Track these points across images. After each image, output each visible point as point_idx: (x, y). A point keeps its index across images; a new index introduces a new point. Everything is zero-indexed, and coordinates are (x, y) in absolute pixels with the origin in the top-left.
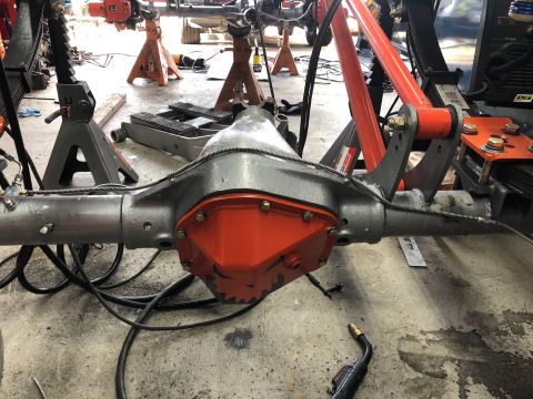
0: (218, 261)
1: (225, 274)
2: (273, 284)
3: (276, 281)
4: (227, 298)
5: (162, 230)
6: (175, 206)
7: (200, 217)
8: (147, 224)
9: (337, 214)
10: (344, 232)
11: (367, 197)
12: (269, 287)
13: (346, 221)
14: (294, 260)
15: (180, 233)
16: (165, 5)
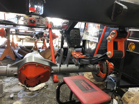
0: (27, 76)
1: (29, 79)
2: (38, 83)
3: (39, 82)
4: (29, 86)
5: (15, 72)
6: (18, 67)
7: (24, 68)
8: (12, 71)
9: (51, 68)
10: (52, 72)
11: (56, 65)
12: (37, 83)
13: (53, 70)
14: (42, 76)
15: (19, 72)
16: (15, 33)
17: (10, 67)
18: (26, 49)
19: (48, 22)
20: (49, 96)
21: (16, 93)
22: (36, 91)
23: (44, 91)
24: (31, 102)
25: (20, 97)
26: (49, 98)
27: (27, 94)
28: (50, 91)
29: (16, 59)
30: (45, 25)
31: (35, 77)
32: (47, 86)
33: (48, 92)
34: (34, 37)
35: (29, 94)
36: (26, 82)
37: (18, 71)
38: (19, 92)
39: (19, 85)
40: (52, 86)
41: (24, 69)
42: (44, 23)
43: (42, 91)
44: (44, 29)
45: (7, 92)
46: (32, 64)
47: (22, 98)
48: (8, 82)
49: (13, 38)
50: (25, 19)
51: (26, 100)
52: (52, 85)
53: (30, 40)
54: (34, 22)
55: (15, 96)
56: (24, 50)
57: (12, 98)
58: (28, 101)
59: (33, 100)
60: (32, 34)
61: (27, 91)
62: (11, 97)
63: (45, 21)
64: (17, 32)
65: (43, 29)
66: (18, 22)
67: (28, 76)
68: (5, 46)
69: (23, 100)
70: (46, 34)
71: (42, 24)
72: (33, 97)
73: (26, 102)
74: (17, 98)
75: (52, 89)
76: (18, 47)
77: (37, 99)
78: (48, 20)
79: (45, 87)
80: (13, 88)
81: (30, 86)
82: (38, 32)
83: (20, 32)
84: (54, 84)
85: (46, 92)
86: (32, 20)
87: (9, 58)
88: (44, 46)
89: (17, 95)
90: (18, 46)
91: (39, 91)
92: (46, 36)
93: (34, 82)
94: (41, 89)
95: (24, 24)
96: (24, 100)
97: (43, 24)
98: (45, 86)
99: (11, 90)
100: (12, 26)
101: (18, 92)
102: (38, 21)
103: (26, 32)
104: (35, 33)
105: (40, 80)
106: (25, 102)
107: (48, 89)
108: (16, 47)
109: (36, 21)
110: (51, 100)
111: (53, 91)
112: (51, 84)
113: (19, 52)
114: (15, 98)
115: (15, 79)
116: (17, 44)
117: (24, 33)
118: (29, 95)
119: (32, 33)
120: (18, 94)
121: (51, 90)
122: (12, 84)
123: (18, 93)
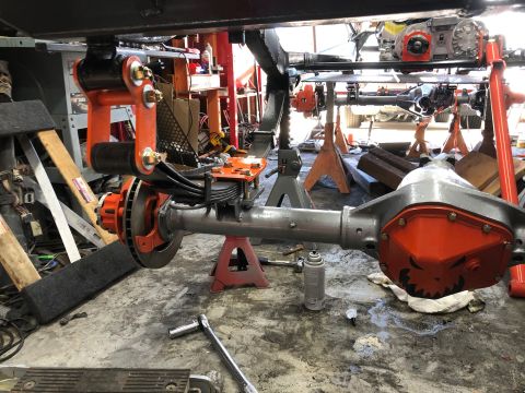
0: (414, 253)
1: (419, 265)
2: (455, 286)
3: (457, 283)
4: (417, 289)
5: (368, 235)
6: (381, 219)
7: (401, 222)
8: (359, 229)
9: (514, 234)
10: (518, 250)
12: (451, 288)
13: (520, 242)
14: (474, 263)
15: (384, 236)
16: (346, 96)
17: (355, 214)
18: (387, 154)
19: (487, 38)
20: (494, 349)
21: (364, 307)
22: (434, 314)
23: (468, 324)
24: (420, 351)
25: (379, 324)
26: (494, 354)
27: (402, 321)
28: (497, 330)
29: (353, 189)
30: (469, 51)
31: (444, 263)
32: (481, 304)
33: (489, 330)
34: (412, 109)
35: (410, 321)
36: (409, 274)
37: (379, 231)
38: (374, 304)
39: (370, 280)
40: (504, 308)
41: (403, 227)
42: (467, 46)
43: (460, 320)
44: (459, 73)
45: (334, 299)
46: (430, 210)
47: (387, 329)
48: (333, 265)
49: (338, 117)
50: (385, 42)
51: (400, 339)
52: (502, 303)
53: (393, 120)
54: (426, 45)
55: (363, 317)
56: (381, 158)
57: (352, 323)
58: (407, 345)
59: (425, 347)
60: (407, 99)
61: (399, 310)
62: (349, 317)
63: (469, 37)
64: (353, 93)
65: (454, 70)
66: (358, 55)
67: (417, 255)
68: (313, 145)
69: (390, 338)
70: (465, 92)
71: (454, 49)
72: (428, 336)
73: (400, 348)
74: (368, 325)
75: (507, 323)
76: (353, 147)
77: (440, 345)
78: (483, 28)
79: (472, 309)
80: (352, 287)
81: (422, 290)
82: (431, 87)
83: (361, 93)
84: (511, 300)
85: (476, 328)
86: (416, 39)
87: (329, 185)
88: (455, 140)
89: (366, 313)
90: (354, 144)
91: (446, 318)
92: (464, 102)
93: (438, 279)
94: (453, 310)
95: (383, 58)
96: (394, 337)
97: (459, 48)
98: (472, 301)
99: (346, 294)
100: (340, 73)
101: (369, 305)
102: (441, 39)
103: (383, 92)
104: (418, 93)
105: (461, 277)
106: (396, 345)
107: (488, 316)
108: (348, 147)
109: (433, 43)
110: (501, 363)
111: (509, 331)
112: (498, 299)
113: (363, 165)
114: (362, 322)
115: (356, 260)
116: (351, 136)
117: (375, 94)
118: (409, 323)
119: (407, 92)
120: (370, 311)
121: (501, 325)
122: (348, 273)
123: (370, 308)
